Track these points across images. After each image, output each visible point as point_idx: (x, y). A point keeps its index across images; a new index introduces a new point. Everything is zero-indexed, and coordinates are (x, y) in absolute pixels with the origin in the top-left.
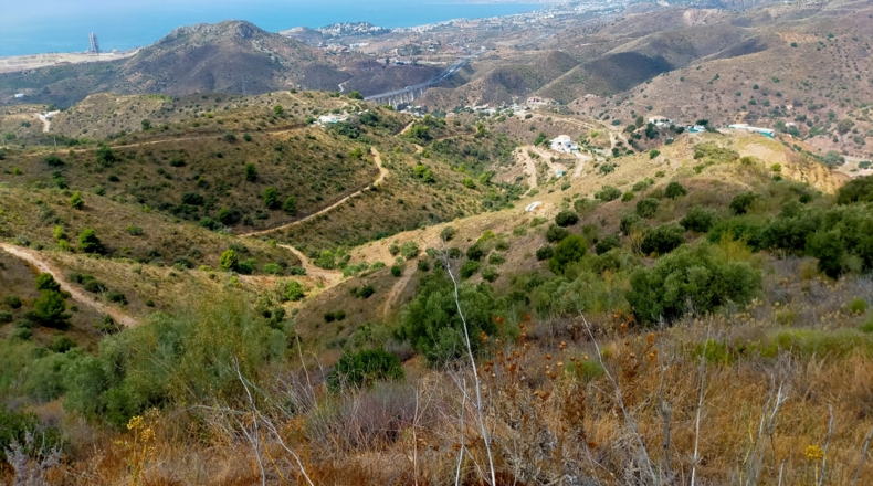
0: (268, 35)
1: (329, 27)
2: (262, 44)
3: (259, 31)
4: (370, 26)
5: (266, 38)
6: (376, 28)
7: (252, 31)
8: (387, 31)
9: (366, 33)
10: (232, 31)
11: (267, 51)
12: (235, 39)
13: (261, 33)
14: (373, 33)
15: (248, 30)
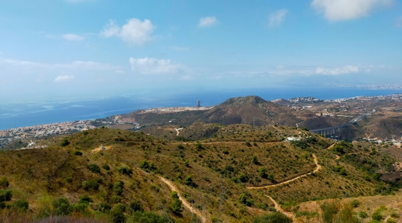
0: (266, 102)
1: (294, 99)
2: (263, 106)
3: (262, 100)
4: (313, 99)
6: (316, 100)
8: (322, 101)
9: (311, 102)
10: (251, 100)
11: (265, 108)
12: (252, 103)
13: (263, 101)
14: (315, 102)
15: (258, 100)
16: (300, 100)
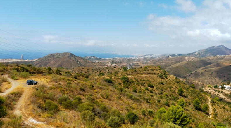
0: (77, 57)
1: (86, 57)
2: (75, 59)
4: (96, 57)
5: (76, 57)
6: (98, 58)
7: (73, 55)
8: (101, 59)
9: (95, 59)
10: (67, 55)
11: (77, 60)
12: (68, 57)
13: (75, 56)
14: (97, 59)
15: (72, 55)
16: (89, 58)
